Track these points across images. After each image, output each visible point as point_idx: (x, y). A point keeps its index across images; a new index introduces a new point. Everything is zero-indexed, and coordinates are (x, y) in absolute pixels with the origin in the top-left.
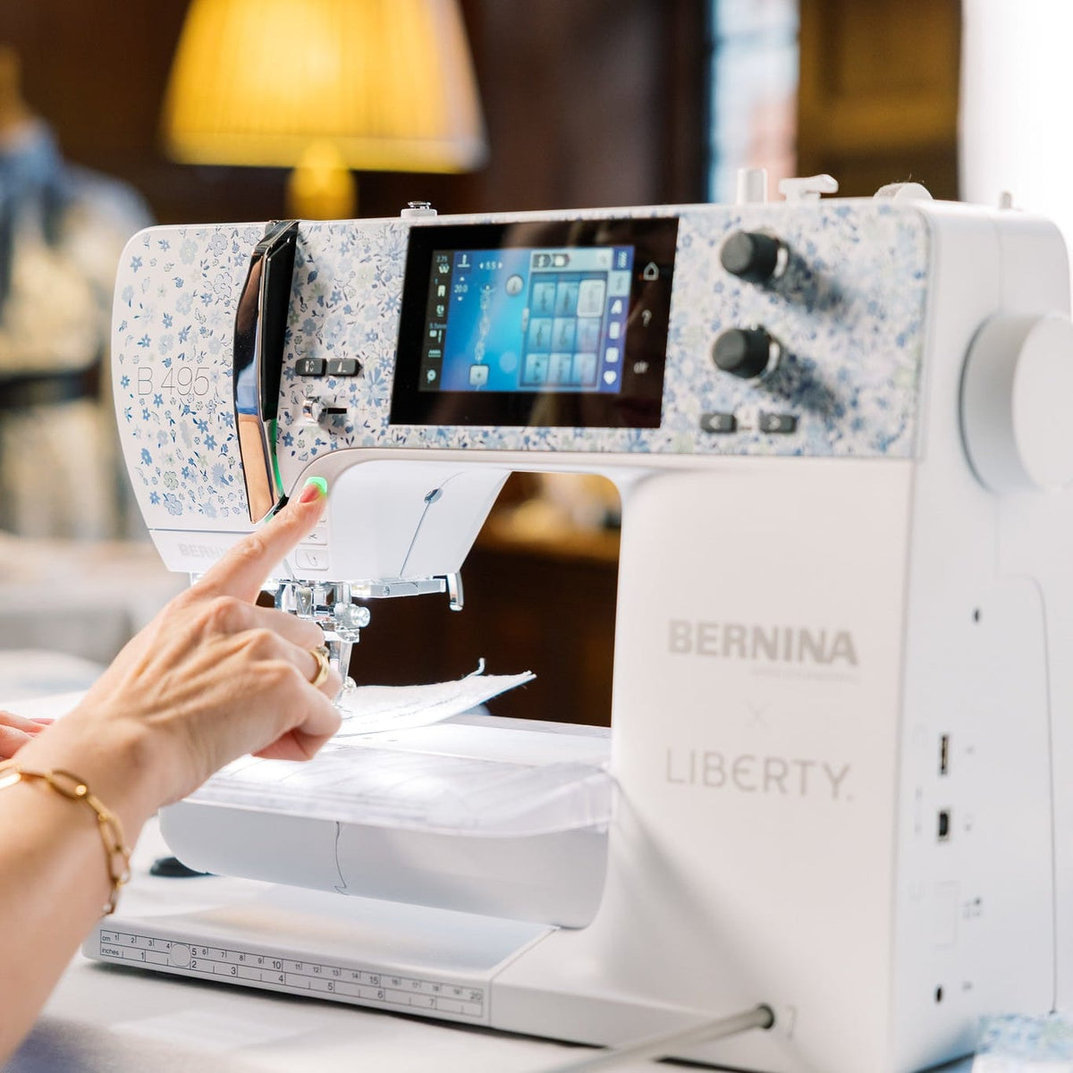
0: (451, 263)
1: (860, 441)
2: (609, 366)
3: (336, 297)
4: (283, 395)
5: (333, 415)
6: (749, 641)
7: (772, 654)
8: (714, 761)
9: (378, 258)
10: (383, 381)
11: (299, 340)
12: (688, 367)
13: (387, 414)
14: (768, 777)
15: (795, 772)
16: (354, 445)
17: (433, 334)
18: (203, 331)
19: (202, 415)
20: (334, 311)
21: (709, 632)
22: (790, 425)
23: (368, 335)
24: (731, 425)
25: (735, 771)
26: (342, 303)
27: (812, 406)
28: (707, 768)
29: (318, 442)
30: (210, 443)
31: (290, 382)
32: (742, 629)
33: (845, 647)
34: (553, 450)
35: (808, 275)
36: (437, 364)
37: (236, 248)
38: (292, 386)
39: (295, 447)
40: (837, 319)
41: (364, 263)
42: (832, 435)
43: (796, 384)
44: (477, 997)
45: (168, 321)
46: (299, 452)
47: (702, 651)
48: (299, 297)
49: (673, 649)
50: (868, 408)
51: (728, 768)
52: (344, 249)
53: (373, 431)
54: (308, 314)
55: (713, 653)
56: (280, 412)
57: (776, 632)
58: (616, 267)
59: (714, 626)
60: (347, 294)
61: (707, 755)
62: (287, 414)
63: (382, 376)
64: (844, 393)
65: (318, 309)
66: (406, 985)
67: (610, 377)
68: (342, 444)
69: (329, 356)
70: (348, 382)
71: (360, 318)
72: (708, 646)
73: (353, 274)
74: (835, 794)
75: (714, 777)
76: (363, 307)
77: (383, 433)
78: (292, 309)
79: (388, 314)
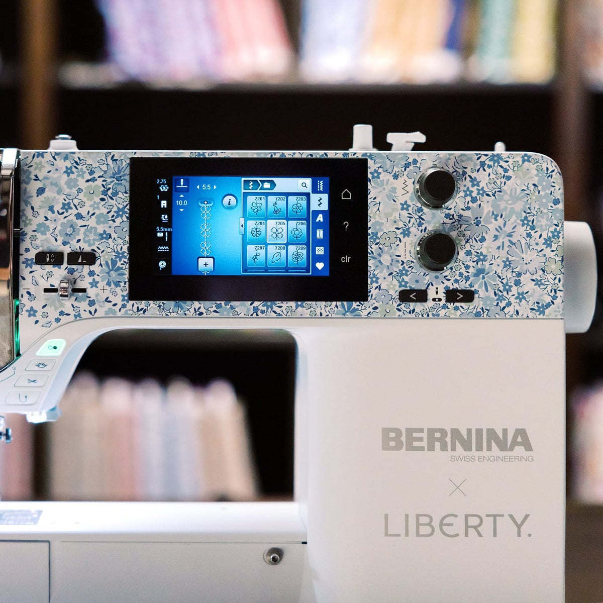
0: (169, 184)
2: (319, 259)
4: (24, 279)
6: (448, 439)
7: (467, 447)
9: (103, 179)
10: (119, 269)
11: (34, 238)
12: (386, 259)
13: (126, 293)
14: (467, 527)
15: (488, 522)
16: (96, 315)
17: (160, 235)
20: (65, 217)
23: (101, 235)
25: (442, 524)
26: (74, 211)
28: (418, 524)
29: (62, 313)
31: (29, 269)
32: (443, 432)
33: (522, 439)
36: (167, 257)
38: (31, 272)
39: (38, 317)
41: (90, 183)
43: (471, 270)
46: (42, 321)
47: (410, 448)
48: (29, 207)
51: (436, 524)
53: (115, 305)
54: (41, 219)
56: (22, 291)
57: (469, 431)
59: (421, 430)
60: (77, 205)
61: (418, 516)
62: (28, 293)
63: (119, 264)
67: (320, 266)
72: (415, 444)
73: (80, 190)
76: (94, 214)
77: (124, 306)
78: (24, 215)
79: (119, 220)
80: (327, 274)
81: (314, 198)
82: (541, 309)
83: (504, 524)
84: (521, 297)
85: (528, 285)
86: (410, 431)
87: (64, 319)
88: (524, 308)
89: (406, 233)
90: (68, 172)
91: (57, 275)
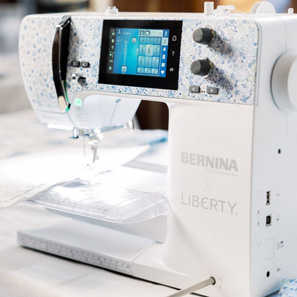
1: (237, 98)
3: (82, 41)
5: (82, 80)
8: (195, 199)
18: (45, 50)
19: (45, 77)
21: (193, 157)
22: (217, 92)
24: (199, 91)
27: (223, 86)
30: (48, 86)
34: (146, 95)
35: (222, 42)
37: (53, 24)
40: (230, 57)
42: (229, 96)
44: (128, 267)
45: (35, 46)
49: (183, 162)
50: (240, 88)
52: (84, 26)
55: (194, 164)
58: (164, 36)
64: (233, 82)
65: (77, 45)
66: (108, 261)
68: (85, 89)
69: (80, 60)
70: (86, 69)
71: (89, 48)
74: (232, 213)
75: (196, 203)
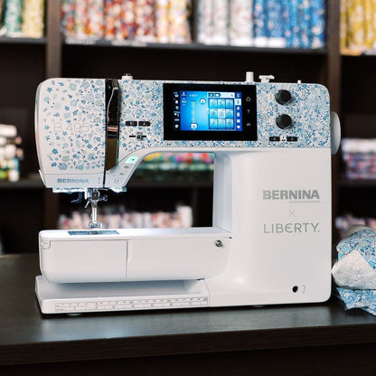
80: (241, 130)
81: (236, 100)
82: (322, 144)
83: (309, 227)
84: (315, 139)
85: (318, 135)
86: (274, 191)
87: (138, 148)
88: (316, 144)
89: (272, 114)
90: (138, 88)
91: (135, 130)
